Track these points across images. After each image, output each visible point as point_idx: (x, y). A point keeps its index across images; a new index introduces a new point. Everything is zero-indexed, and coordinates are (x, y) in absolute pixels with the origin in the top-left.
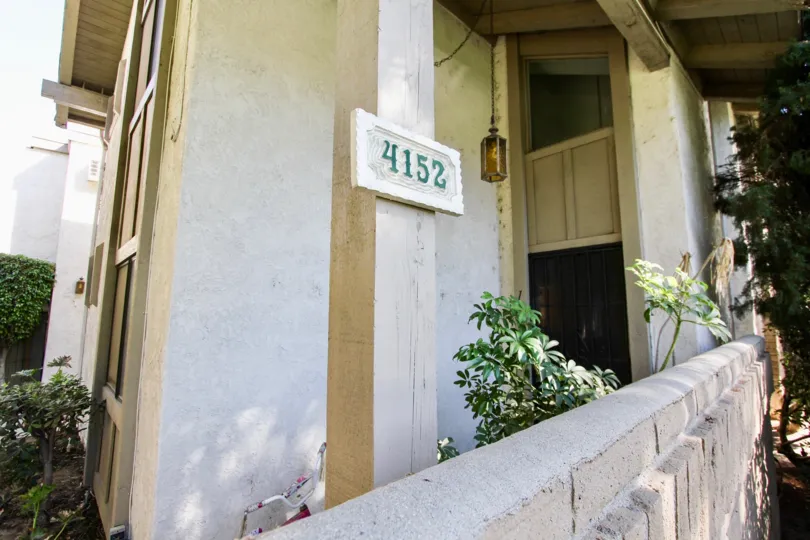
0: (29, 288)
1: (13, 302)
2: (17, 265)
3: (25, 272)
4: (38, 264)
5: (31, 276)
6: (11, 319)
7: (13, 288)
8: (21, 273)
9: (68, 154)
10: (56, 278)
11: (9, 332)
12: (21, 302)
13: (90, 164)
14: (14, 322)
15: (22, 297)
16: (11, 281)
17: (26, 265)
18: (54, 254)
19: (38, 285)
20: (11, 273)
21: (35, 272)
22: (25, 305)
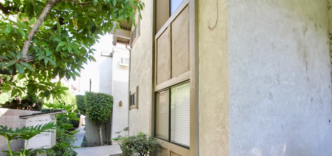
0: (107, 104)
1: (103, 109)
2: (103, 96)
3: (106, 98)
4: (109, 96)
5: (107, 100)
6: (103, 115)
7: (103, 104)
8: (105, 99)
9: (112, 57)
10: (114, 101)
11: (103, 119)
12: (105, 109)
13: (121, 59)
14: (104, 116)
15: (105, 107)
16: (102, 102)
17: (106, 96)
18: (111, 92)
19: (109, 103)
20: (102, 99)
21: (108, 99)
22: (107, 110)
